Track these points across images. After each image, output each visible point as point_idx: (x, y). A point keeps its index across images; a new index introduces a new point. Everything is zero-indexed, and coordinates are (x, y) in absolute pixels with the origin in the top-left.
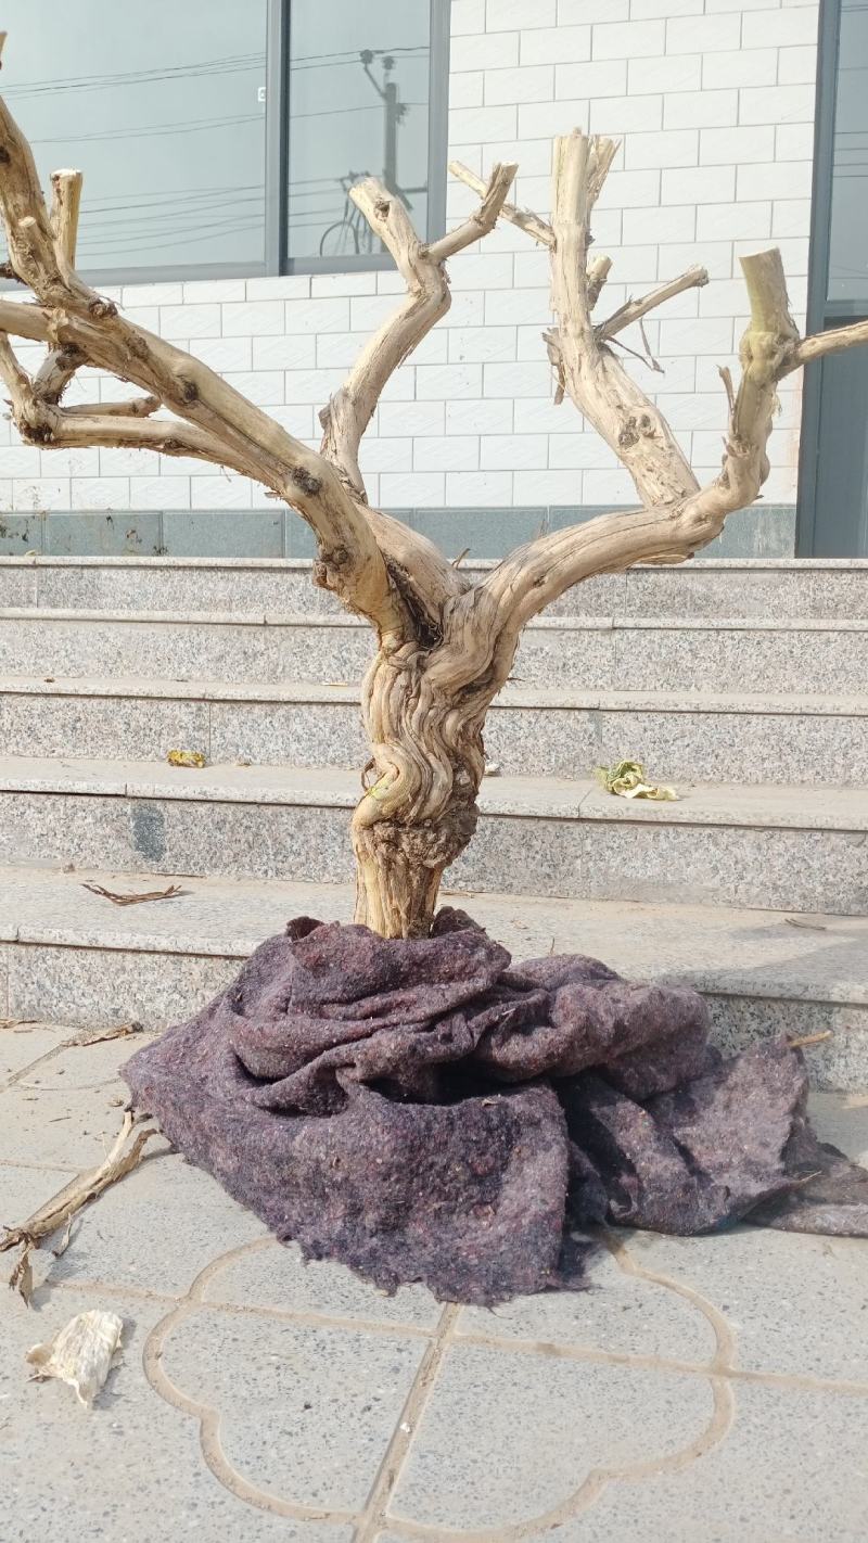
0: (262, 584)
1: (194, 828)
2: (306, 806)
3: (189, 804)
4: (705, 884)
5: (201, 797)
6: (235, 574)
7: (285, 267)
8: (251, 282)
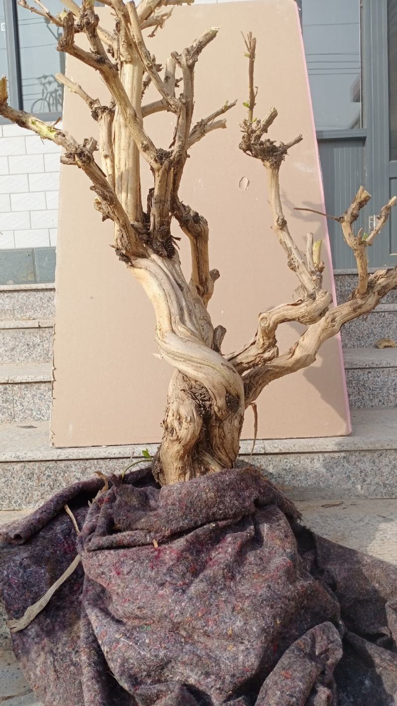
1: (13, 479)
2: (87, 459)
3: (9, 464)
4: (343, 487)
5: (16, 460)
8: (5, 127)
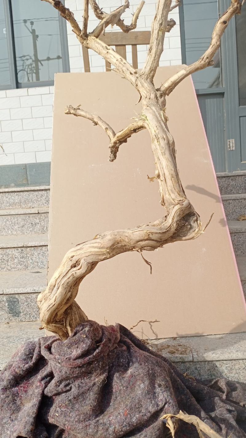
0: (31, 196)
1: (31, 303)
3: (29, 294)
5: (33, 292)
6: (21, 193)
7: (18, 86)
8: (8, 91)
